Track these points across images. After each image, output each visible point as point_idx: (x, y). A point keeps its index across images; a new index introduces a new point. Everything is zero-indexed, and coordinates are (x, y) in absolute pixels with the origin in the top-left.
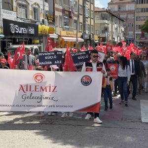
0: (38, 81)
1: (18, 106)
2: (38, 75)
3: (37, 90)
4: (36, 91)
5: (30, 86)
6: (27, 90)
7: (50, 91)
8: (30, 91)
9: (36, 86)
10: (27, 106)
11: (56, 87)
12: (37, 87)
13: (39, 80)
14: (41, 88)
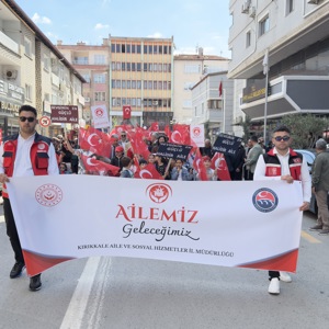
0: (156, 200)
1: (115, 246)
2: (157, 187)
3: (155, 216)
4: (152, 218)
5: (140, 209)
6: (133, 216)
7: (183, 220)
8: (140, 217)
9: (152, 210)
10: (135, 247)
11: (196, 212)
12: (155, 211)
13: (159, 198)
14: (164, 213)
